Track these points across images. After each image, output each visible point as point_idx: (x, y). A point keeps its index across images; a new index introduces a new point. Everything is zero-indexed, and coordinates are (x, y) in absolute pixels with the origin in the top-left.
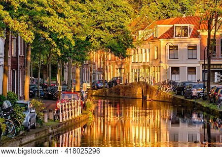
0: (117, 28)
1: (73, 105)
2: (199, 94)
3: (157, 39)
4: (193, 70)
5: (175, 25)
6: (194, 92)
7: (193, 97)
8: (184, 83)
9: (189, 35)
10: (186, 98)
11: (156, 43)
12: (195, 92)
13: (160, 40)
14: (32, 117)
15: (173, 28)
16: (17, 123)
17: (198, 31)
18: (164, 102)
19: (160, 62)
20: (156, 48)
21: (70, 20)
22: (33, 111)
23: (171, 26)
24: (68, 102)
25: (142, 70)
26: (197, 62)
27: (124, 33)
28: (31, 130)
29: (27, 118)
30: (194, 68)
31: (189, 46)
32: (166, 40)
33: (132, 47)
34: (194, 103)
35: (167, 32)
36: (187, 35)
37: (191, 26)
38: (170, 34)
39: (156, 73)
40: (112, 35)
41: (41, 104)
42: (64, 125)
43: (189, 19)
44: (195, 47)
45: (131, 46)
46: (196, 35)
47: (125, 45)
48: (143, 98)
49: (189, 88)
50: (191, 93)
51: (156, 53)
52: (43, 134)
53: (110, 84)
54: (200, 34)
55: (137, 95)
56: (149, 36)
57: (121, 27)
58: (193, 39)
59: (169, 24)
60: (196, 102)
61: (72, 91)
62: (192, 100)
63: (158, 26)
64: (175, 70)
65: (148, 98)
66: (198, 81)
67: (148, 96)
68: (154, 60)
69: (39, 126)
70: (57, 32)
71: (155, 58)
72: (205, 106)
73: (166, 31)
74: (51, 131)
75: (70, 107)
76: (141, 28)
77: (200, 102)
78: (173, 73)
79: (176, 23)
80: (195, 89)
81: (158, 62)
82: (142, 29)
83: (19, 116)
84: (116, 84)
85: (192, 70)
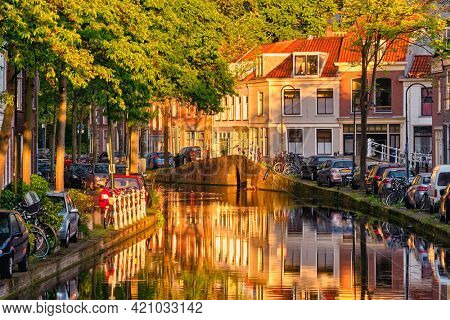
0: (204, 59)
1: (134, 199)
2: (344, 177)
3: (263, 79)
4: (326, 135)
5: (295, 54)
6: (334, 174)
7: (333, 184)
8: (315, 159)
9: (320, 71)
10: (320, 184)
11: (261, 87)
12: (336, 174)
13: (267, 80)
14: (72, 220)
15: (290, 59)
16: (49, 231)
17: (336, 64)
18: (278, 191)
19: (268, 120)
20: (259, 96)
21: (149, 47)
22: (73, 210)
23: (287, 55)
24: (126, 193)
25: (234, 134)
26: (333, 120)
27: (217, 68)
28: (71, 245)
29: (65, 222)
30: (329, 132)
31: (319, 92)
32: (277, 80)
33: (232, 93)
34: (336, 194)
35: (279, 67)
36: (316, 71)
37: (323, 56)
38: (285, 70)
39: (260, 140)
40: (196, 72)
41: (86, 197)
42: (121, 235)
43: (320, 43)
44: (329, 94)
45: (230, 92)
46: (331, 72)
47: (220, 89)
48: (238, 186)
49: (326, 167)
50: (329, 177)
51: (259, 103)
52: (91, 252)
53: (178, 160)
54: (340, 70)
55: (228, 180)
56: (249, 73)
57: (212, 58)
58: (326, 79)
59: (283, 52)
60: (340, 192)
61: (127, 173)
62: (332, 189)
63: (264, 55)
64: (295, 135)
65: (249, 186)
66: (335, 154)
67: (249, 181)
68: (256, 116)
69: (82, 237)
70: (132, 68)
71: (259, 112)
72: (358, 199)
73: (278, 63)
74: (102, 246)
75: (129, 202)
76: (233, 58)
77: (348, 192)
78: (291, 140)
79: (296, 50)
80: (337, 170)
81: (263, 120)
82: (235, 61)
83: (51, 219)
84: (189, 160)
85: (324, 135)
